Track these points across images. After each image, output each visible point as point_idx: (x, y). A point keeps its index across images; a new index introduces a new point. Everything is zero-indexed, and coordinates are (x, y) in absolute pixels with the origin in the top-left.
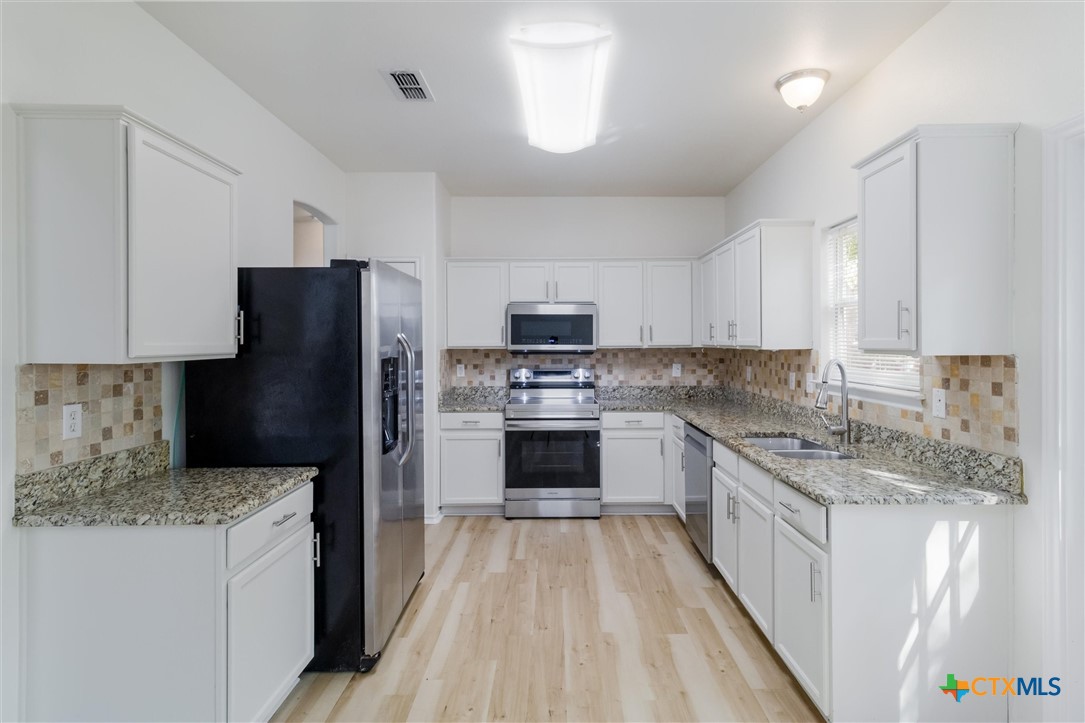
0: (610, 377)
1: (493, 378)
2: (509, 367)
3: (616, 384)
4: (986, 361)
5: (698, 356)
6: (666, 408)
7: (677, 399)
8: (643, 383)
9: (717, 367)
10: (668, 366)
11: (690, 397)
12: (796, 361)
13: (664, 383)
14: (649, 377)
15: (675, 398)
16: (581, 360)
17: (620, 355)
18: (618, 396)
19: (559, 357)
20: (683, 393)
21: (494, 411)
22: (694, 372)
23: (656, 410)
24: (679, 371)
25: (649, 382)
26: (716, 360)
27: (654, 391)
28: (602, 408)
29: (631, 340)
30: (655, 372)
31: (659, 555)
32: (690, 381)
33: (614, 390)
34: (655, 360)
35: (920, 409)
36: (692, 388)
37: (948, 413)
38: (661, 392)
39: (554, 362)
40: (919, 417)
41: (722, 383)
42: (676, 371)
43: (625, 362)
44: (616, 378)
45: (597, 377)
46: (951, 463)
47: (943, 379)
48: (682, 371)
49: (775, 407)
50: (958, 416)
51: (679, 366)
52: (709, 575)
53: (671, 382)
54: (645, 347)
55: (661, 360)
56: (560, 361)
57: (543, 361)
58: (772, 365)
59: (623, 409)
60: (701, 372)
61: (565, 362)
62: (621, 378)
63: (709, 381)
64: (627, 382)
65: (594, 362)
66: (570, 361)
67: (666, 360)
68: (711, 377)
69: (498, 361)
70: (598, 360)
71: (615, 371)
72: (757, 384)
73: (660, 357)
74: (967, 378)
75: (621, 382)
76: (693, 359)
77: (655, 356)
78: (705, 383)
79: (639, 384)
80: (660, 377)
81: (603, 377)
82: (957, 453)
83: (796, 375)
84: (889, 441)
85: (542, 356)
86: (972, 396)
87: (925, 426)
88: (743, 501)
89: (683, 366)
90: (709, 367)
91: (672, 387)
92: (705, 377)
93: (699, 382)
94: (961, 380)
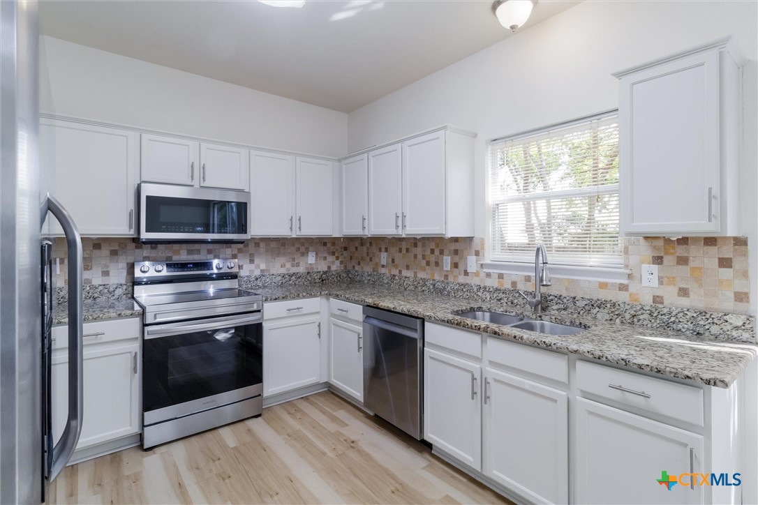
0: (252, 266)
1: (106, 273)
2: (131, 260)
3: (257, 273)
4: (710, 241)
5: (329, 245)
6: (323, 293)
7: (312, 283)
8: (283, 271)
9: (342, 254)
10: (305, 254)
11: (323, 280)
12: (453, 246)
13: (301, 269)
14: (288, 265)
15: (311, 283)
16: (222, 250)
17: (262, 245)
18: (260, 285)
19: (197, 246)
20: (317, 277)
21: (127, 316)
22: (325, 258)
23: (315, 296)
24: (314, 259)
25: (288, 269)
26: (341, 248)
27: (293, 278)
28: (264, 299)
29: (282, 230)
30: (294, 260)
31: (353, 442)
32: (323, 267)
33: (257, 279)
34: (293, 249)
35: (625, 282)
36: (325, 273)
37: (661, 283)
38: (299, 278)
39: (190, 252)
40: (623, 288)
41: (345, 266)
42: (311, 259)
43: (267, 251)
44: (258, 267)
45: (240, 267)
46: (674, 322)
47: (653, 257)
48: (316, 258)
49: (425, 285)
50: (674, 285)
51: (314, 254)
52: (411, 449)
53: (307, 268)
54: (294, 236)
55: (299, 249)
56: (198, 252)
57: (177, 252)
58: (419, 251)
59: (284, 298)
60: (330, 258)
61: (204, 252)
62: (263, 266)
63: (336, 266)
64: (268, 270)
65: (236, 252)
66: (210, 252)
67: (303, 249)
68: (337, 263)
69: (114, 253)
70: (240, 250)
71: (257, 261)
72: (396, 267)
73: (297, 246)
74: (686, 255)
75: (262, 271)
76: (325, 248)
77: (293, 245)
78: (334, 268)
79: (279, 272)
80: (298, 265)
81: (244, 266)
82: (681, 314)
83: (452, 259)
84: (587, 308)
85: (176, 247)
86: (693, 269)
87: (630, 295)
88: (496, 380)
89: (317, 254)
90: (336, 255)
91: (308, 273)
92: (333, 262)
93: (329, 267)
94: (678, 257)
